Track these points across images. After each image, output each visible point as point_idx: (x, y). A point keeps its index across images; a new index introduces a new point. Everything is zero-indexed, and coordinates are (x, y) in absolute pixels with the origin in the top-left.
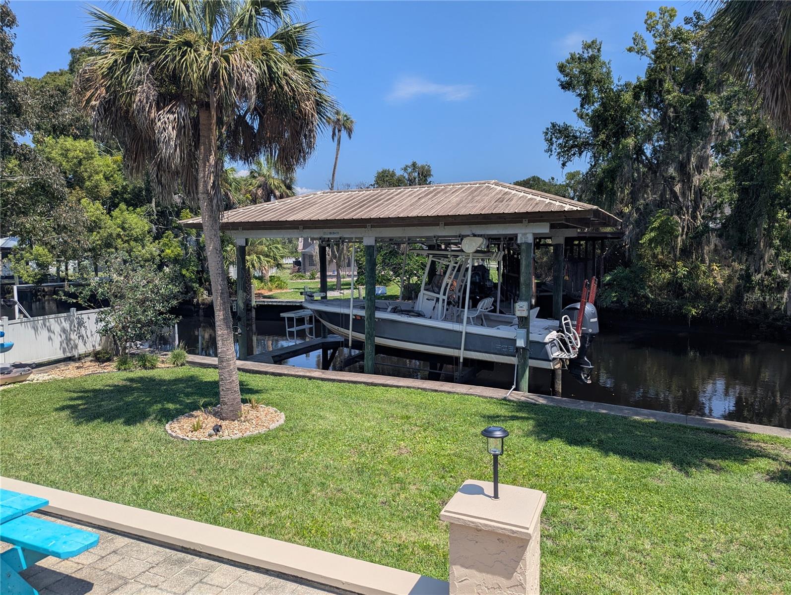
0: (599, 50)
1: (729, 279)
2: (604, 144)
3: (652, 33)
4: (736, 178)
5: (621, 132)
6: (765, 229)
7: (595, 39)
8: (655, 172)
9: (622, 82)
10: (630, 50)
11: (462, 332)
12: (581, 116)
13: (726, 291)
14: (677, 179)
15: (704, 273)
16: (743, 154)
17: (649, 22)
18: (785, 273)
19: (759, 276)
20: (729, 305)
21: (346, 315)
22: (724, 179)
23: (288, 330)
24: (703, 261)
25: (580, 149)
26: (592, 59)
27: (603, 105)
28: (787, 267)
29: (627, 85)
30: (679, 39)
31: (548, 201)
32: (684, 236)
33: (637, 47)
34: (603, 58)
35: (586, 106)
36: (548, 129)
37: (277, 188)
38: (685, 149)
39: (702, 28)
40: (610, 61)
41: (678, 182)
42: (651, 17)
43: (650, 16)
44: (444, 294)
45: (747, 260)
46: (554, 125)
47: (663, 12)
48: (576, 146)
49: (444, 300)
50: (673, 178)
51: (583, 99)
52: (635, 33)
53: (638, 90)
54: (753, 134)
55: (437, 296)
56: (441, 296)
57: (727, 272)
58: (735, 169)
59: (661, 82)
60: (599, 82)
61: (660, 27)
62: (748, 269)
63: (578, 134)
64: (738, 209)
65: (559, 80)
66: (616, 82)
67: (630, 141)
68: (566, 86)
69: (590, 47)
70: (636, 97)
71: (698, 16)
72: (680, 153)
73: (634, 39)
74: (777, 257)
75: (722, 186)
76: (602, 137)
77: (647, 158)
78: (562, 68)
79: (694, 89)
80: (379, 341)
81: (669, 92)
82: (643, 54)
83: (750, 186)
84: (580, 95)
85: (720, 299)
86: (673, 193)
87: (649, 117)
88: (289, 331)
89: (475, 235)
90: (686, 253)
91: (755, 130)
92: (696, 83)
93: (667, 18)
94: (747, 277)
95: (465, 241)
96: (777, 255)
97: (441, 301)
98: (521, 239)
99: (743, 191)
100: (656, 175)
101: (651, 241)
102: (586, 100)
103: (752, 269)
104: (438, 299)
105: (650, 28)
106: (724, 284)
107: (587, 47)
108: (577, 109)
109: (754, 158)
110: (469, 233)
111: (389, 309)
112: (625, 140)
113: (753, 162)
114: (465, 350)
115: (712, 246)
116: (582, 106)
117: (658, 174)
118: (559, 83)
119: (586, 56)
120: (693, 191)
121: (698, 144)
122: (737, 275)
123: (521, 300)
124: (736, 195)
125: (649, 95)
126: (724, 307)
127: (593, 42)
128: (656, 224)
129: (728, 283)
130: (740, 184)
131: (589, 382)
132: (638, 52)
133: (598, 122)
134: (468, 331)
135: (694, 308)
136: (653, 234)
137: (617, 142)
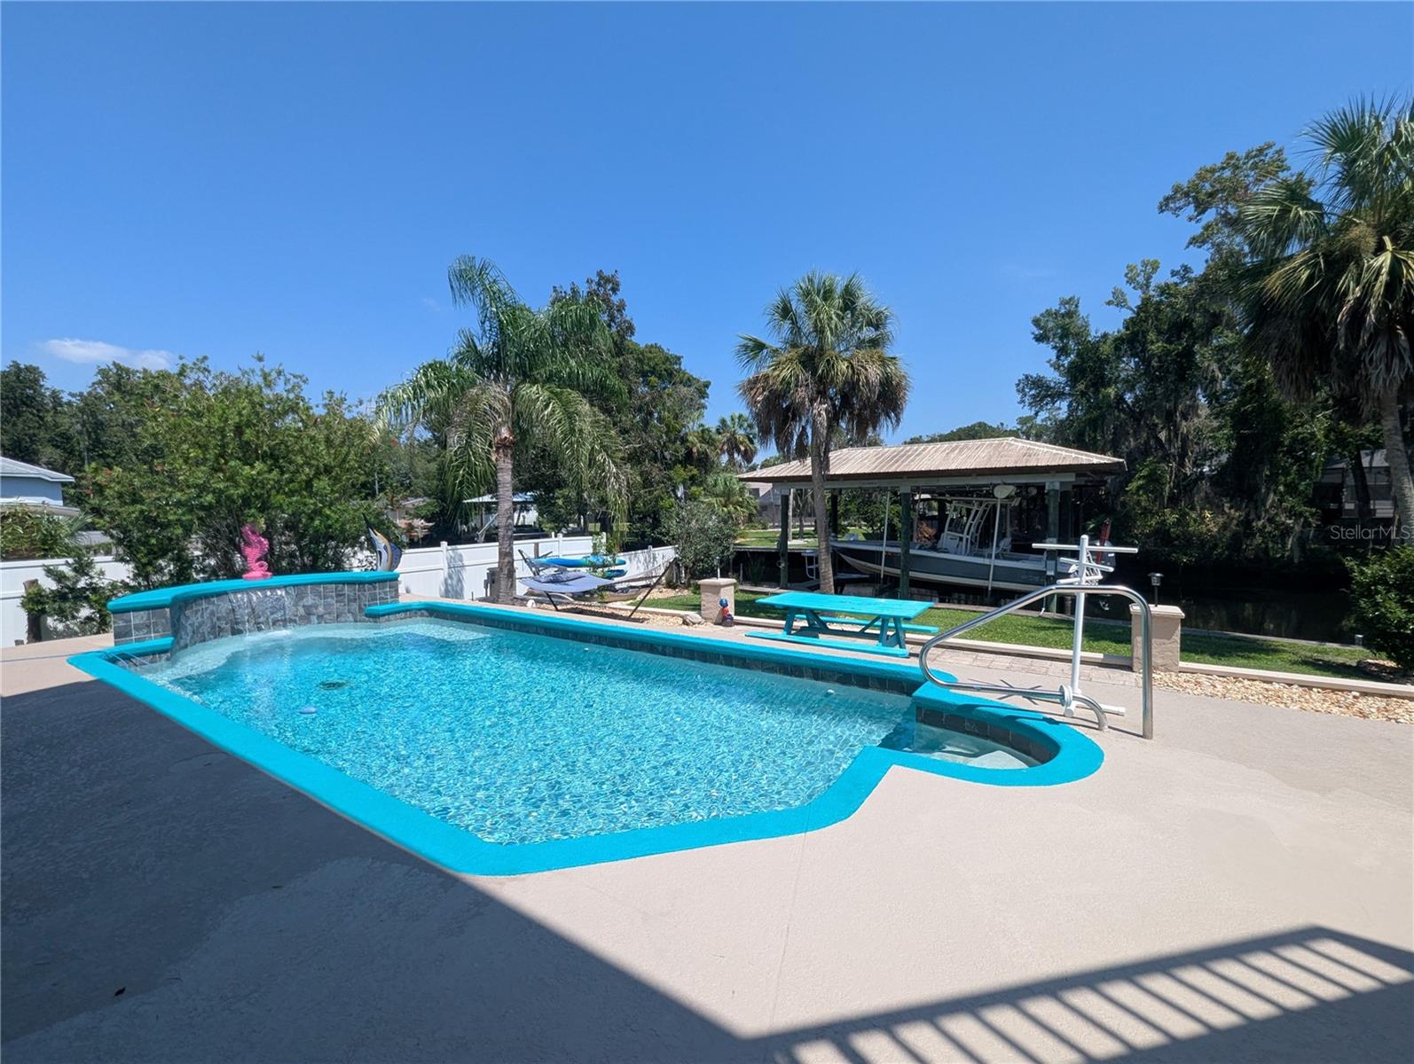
0: (1077, 306)
1: (1225, 527)
2: (1083, 394)
3: (1133, 285)
4: (1233, 427)
5: (1100, 382)
6: (1267, 475)
7: (1072, 296)
8: (1138, 421)
9: (1099, 334)
10: (1109, 303)
11: (990, 566)
12: (1057, 367)
13: (1221, 539)
14: (1160, 426)
15: (1195, 521)
16: (1242, 403)
17: (1129, 275)
18: (1290, 519)
19: (1260, 523)
20: (1226, 553)
21: (878, 552)
22: (1220, 428)
23: (807, 567)
24: (1193, 509)
25: (1052, 399)
26: (1069, 314)
27: (1078, 355)
28: (1293, 513)
29: (1105, 336)
30: (1167, 294)
31: (1074, 455)
32: (1172, 484)
33: (1118, 300)
34: (1082, 312)
35: (1062, 358)
36: (1019, 380)
37: (741, 443)
38: (1172, 398)
39: (1190, 280)
40: (1088, 315)
41: (1162, 428)
42: (1132, 271)
43: (1131, 268)
44: (968, 534)
45: (1246, 507)
46: (1027, 377)
47: (1145, 264)
48: (1049, 396)
49: (967, 539)
50: (1156, 425)
51: (1059, 351)
52: (1115, 288)
53: (1119, 342)
54: (1252, 385)
55: (961, 535)
56: (965, 536)
57: (1221, 520)
58: (1232, 418)
59: (1145, 333)
60: (1077, 334)
61: (1141, 279)
62: (1248, 515)
63: (1052, 384)
64: (1236, 456)
65: (1033, 333)
66: (1093, 334)
67: (1111, 391)
68: (1039, 339)
69: (1067, 303)
70: (1117, 348)
71: (1186, 269)
72: (1167, 402)
73: (1114, 293)
74: (1281, 503)
75: (1218, 435)
76: (1081, 387)
77: (1128, 406)
78: (1036, 322)
79: (1180, 338)
80: (912, 574)
81: (1152, 343)
82: (1122, 307)
83: (1249, 434)
84: (1055, 347)
85: (1216, 546)
86: (1158, 440)
87: (1128, 366)
88: (809, 569)
89: (1005, 484)
90: (1173, 501)
91: (1254, 381)
92: (1181, 331)
93: (1149, 269)
94: (1246, 523)
95: (996, 489)
96: (1281, 501)
97: (964, 540)
98: (1049, 486)
99: (1241, 439)
100: (1139, 424)
101: (1139, 488)
102: (1062, 351)
103: (1252, 516)
104: (961, 539)
105: (1131, 281)
106: (1219, 532)
107: (1064, 303)
108: (1051, 360)
109: (1254, 408)
110: (999, 482)
111: (917, 547)
112: (1105, 389)
113: (1252, 412)
114: (993, 580)
115: (1202, 494)
116: (1058, 357)
117: (1142, 423)
118: (1033, 336)
119: (1063, 311)
120: (1179, 439)
121: (1187, 394)
122: (1235, 522)
123: (1049, 537)
124: (1234, 443)
125: (1132, 347)
126: (1221, 554)
127: (1070, 299)
128: (1144, 473)
129: (1224, 530)
130: (1238, 433)
131: (1107, 609)
132: (1117, 305)
133: (1075, 373)
134: (996, 564)
135: (1186, 555)
136: (1141, 482)
137: (1097, 392)
